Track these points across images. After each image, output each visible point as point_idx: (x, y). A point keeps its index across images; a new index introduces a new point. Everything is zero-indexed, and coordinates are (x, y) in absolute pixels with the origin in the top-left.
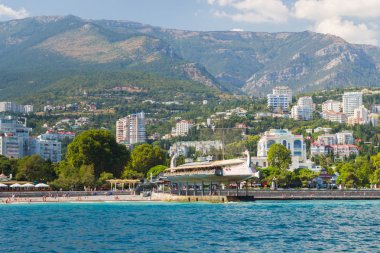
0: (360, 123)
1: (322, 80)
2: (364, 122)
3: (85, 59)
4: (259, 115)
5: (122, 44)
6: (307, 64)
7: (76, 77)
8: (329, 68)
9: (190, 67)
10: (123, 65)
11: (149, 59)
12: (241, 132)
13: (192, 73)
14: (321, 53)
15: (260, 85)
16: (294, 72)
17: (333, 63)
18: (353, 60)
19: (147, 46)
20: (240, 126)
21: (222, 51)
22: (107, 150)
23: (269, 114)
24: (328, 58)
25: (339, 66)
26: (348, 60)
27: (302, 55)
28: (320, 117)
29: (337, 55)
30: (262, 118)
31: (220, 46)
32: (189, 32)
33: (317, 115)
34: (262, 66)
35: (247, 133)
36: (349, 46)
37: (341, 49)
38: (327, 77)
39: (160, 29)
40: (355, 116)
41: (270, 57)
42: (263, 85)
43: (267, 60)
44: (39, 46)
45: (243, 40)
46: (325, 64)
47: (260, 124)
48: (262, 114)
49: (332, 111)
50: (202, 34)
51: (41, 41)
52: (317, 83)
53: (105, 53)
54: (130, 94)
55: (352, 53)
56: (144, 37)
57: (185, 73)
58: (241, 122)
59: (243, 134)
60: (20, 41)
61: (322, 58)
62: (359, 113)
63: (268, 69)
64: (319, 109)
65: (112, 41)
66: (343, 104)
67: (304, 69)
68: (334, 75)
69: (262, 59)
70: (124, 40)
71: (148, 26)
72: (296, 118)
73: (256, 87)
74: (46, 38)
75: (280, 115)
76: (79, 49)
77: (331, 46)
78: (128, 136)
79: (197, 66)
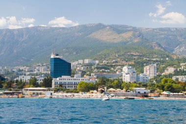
3: (108, 41)
5: (123, 35)
7: (111, 49)
9: (154, 44)
10: (125, 43)
11: (136, 41)
13: (155, 46)
19: (134, 35)
21: (163, 36)
31: (162, 34)
32: (148, 29)
34: (181, 43)
39: (136, 27)
41: (184, 39)
42: (183, 51)
44: (89, 36)
45: (172, 31)
50: (154, 29)
51: (90, 34)
53: (117, 39)
54: (135, 56)
56: (132, 32)
57: (152, 46)
60: (80, 34)
63: (184, 44)
65: (119, 34)
69: (180, 39)
70: (124, 33)
71: (131, 27)
73: (180, 52)
74: (91, 33)
76: (106, 37)
78: (150, 73)
79: (157, 43)
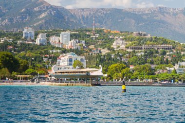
0: (73, 48)
1: (37, 23)
2: (74, 48)
4: (19, 42)
6: (29, 15)
8: (41, 17)
12: (11, 50)
14: (37, 9)
15: (4, 24)
16: (22, 18)
17: (43, 15)
18: (53, 14)
20: (11, 47)
22: (12, 61)
23: (24, 42)
24: (41, 12)
25: (46, 17)
26: (51, 14)
27: (27, 10)
28: (50, 44)
29: (45, 11)
30: (21, 44)
33: (49, 43)
34: (4, 14)
35: (15, 51)
36: (51, 7)
37: (47, 7)
38: (40, 22)
40: (70, 45)
43: (7, 11)
46: (39, 15)
47: (21, 46)
48: (21, 41)
49: (55, 41)
52: (35, 25)
55: (53, 10)
58: (11, 45)
59: (13, 51)
61: (37, 12)
62: (71, 43)
63: (8, 16)
64: (48, 40)
66: (60, 38)
67: (28, 17)
68: (44, 21)
72: (38, 44)
75: (30, 43)
77: (42, 6)
